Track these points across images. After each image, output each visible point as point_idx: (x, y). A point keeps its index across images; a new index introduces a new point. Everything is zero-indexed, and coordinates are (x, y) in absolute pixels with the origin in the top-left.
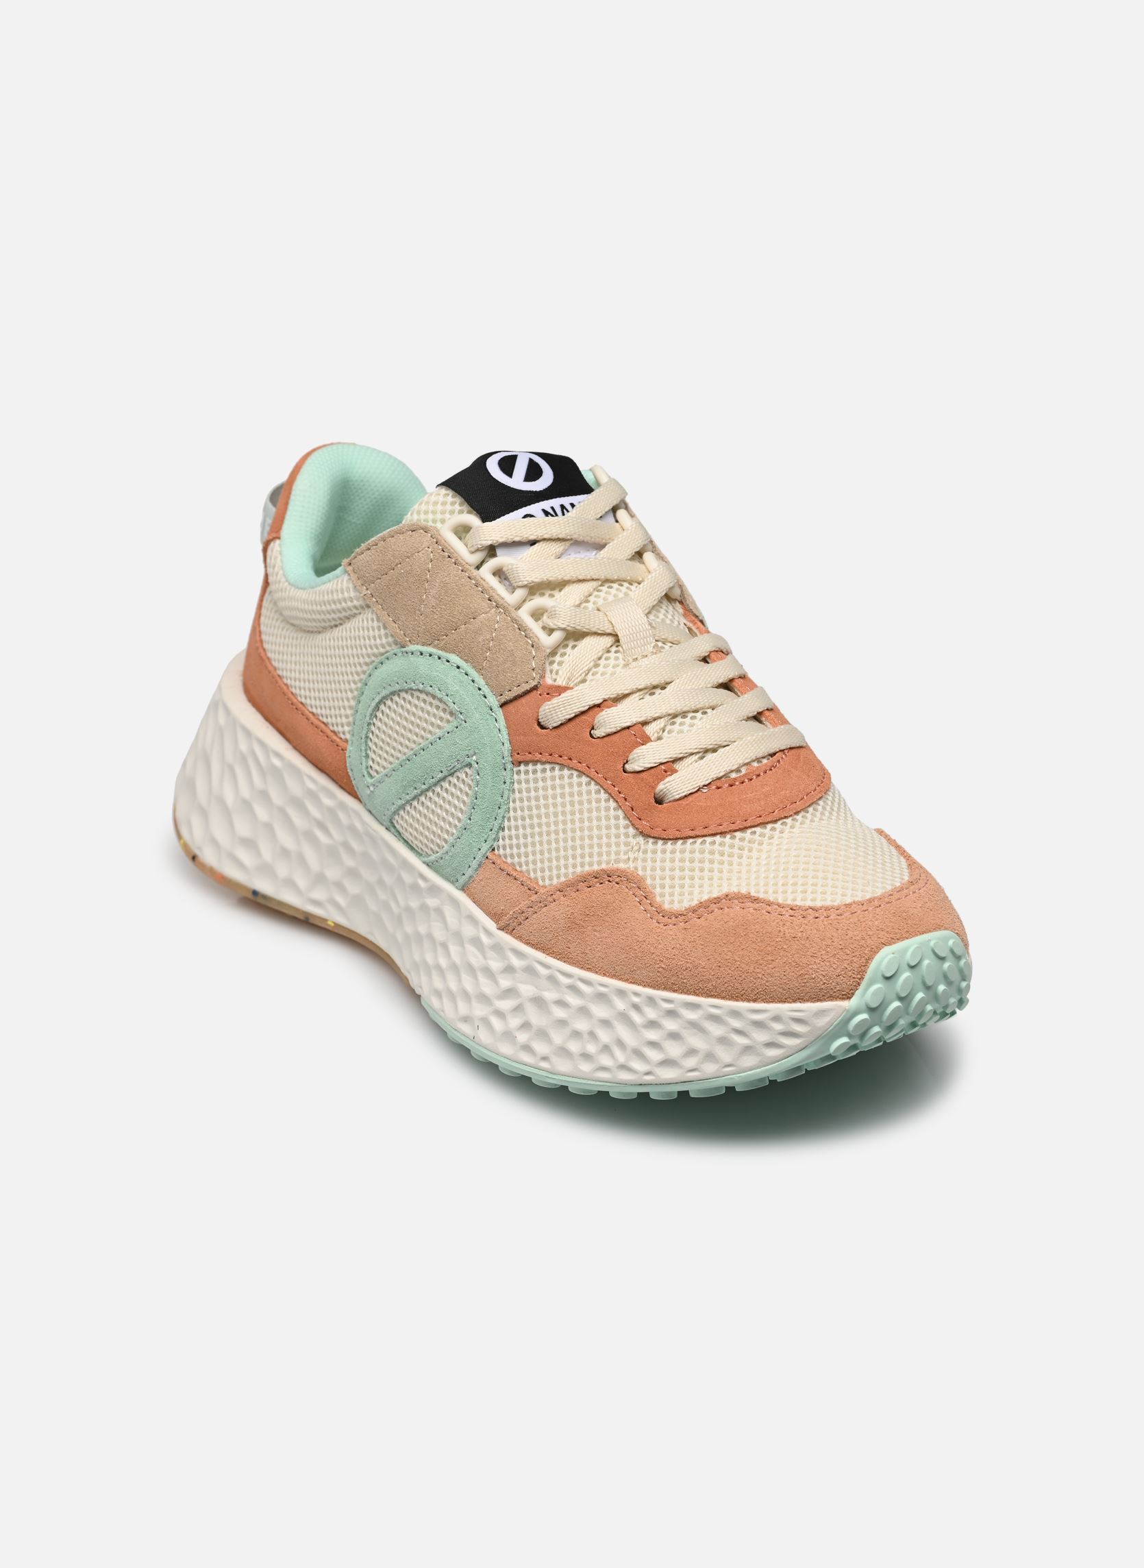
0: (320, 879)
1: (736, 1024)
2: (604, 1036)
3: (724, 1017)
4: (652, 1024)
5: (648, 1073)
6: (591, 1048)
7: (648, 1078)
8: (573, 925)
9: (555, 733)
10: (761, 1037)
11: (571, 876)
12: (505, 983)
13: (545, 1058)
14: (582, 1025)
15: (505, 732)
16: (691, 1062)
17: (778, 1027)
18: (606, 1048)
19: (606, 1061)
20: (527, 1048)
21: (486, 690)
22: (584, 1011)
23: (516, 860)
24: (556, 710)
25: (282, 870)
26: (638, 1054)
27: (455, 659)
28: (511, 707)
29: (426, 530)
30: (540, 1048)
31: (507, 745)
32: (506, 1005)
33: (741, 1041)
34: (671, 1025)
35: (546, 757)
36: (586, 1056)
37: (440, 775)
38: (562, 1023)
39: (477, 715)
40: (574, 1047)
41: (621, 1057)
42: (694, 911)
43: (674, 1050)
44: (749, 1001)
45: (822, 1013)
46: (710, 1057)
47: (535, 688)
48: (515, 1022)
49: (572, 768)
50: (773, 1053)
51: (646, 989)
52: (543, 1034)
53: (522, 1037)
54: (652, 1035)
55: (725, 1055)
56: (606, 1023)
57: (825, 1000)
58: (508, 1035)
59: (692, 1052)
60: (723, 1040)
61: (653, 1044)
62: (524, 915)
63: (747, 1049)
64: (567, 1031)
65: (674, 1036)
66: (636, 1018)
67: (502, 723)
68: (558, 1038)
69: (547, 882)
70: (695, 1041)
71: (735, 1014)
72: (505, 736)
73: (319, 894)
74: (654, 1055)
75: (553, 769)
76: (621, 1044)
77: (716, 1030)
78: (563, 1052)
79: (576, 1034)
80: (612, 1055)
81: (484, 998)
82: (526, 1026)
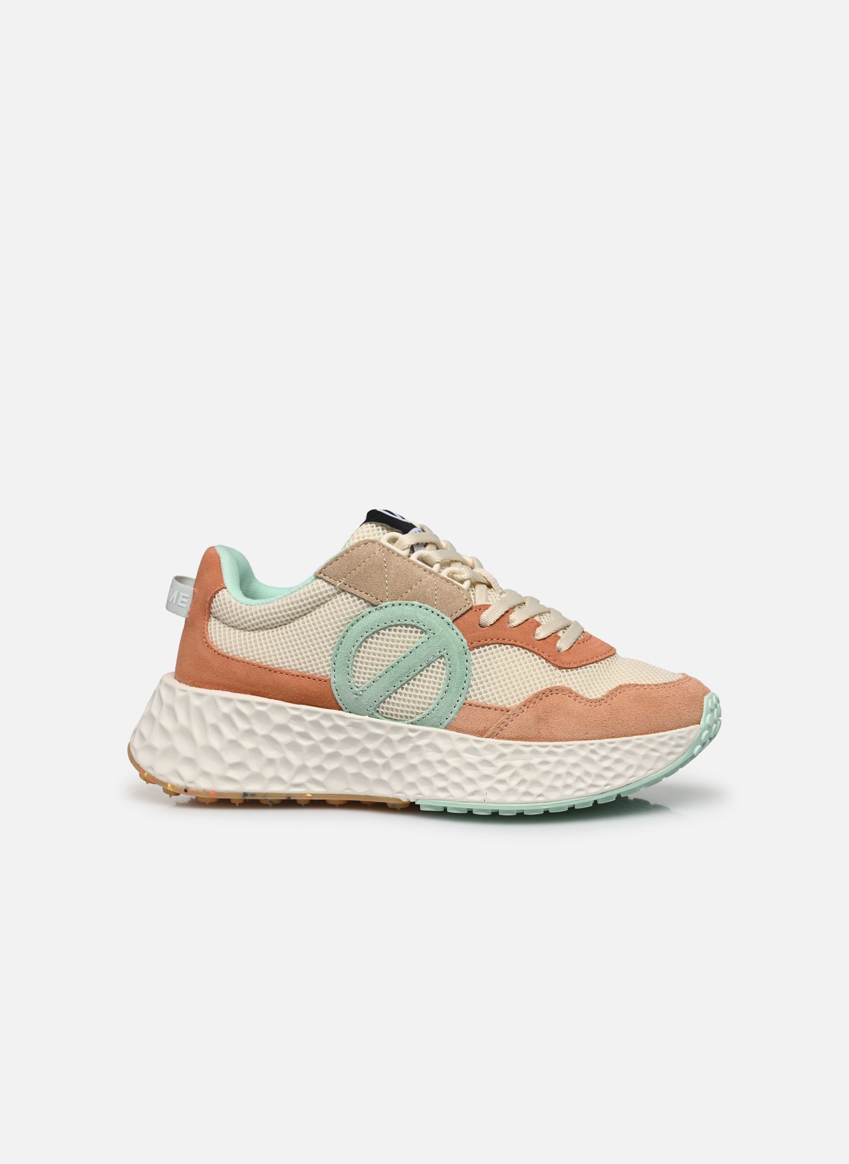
0: (303, 768)
1: (652, 746)
2: (577, 772)
3: (646, 744)
4: (605, 758)
5: (607, 785)
6: (570, 781)
7: (608, 788)
8: (540, 719)
9: (491, 628)
10: (665, 750)
11: (526, 698)
12: (501, 764)
13: (540, 795)
14: (561, 770)
15: (460, 634)
16: (630, 773)
17: (673, 743)
18: (579, 779)
19: (581, 785)
20: (527, 793)
21: (442, 615)
22: (560, 763)
23: (486, 699)
24: (489, 617)
25: (269, 773)
26: (600, 776)
27: (416, 603)
28: (459, 621)
29: (373, 542)
30: (536, 790)
31: (464, 640)
32: (504, 775)
33: (656, 754)
34: (616, 755)
35: (489, 641)
36: (567, 786)
37: (420, 668)
38: (547, 773)
39: (441, 629)
40: (559, 783)
41: (589, 781)
42: (608, 696)
43: (620, 768)
44: (654, 732)
45: (690, 732)
46: (640, 767)
47: (471, 609)
48: (514, 782)
49: (507, 644)
50: (672, 757)
51: (595, 741)
52: (535, 783)
53: (522, 789)
54: (606, 764)
55: (648, 764)
56: (575, 765)
57: (690, 725)
58: (511, 791)
59: (630, 767)
60: (645, 757)
61: (607, 769)
62: (504, 724)
63: (659, 758)
64: (551, 776)
65: (618, 761)
66: (595, 757)
67: (457, 630)
68: (547, 782)
69: (512, 704)
70: (631, 760)
71: (650, 740)
72: (461, 635)
73: (301, 779)
74: (610, 774)
75: (495, 647)
76: (588, 774)
77: (642, 752)
78: (553, 788)
79: (558, 776)
80: (583, 781)
81: (488, 777)
82: (523, 781)
